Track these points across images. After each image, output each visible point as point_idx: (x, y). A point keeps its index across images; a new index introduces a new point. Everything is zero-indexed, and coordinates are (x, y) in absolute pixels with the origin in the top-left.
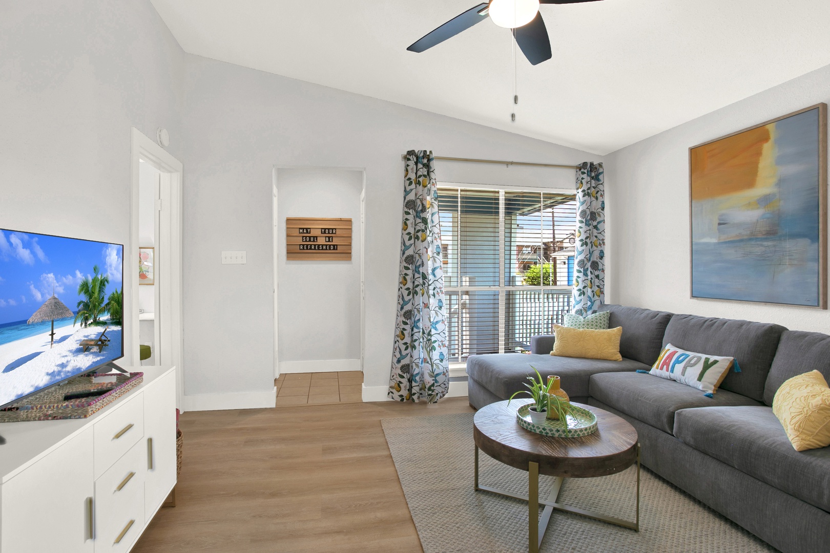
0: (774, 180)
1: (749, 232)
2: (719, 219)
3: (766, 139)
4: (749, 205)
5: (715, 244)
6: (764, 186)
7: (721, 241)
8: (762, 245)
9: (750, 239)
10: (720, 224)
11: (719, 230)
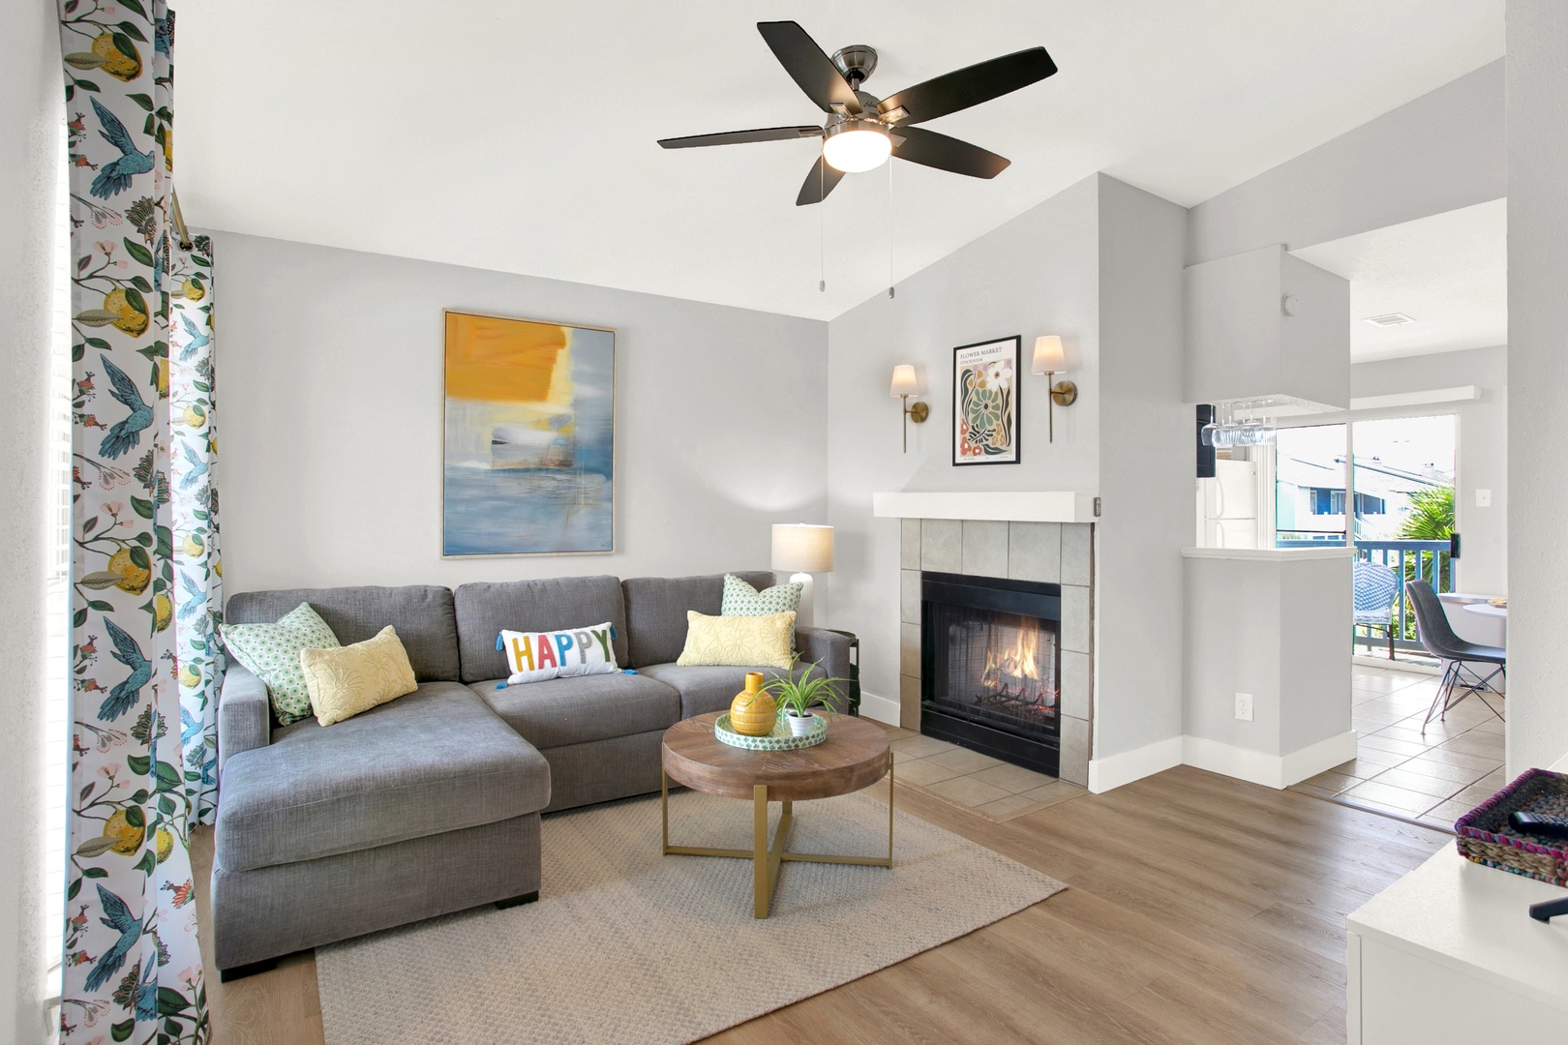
0: (569, 399)
1: (537, 460)
2: (495, 435)
3: (562, 344)
4: (538, 424)
5: (486, 472)
6: (558, 403)
7: (496, 468)
8: (554, 479)
9: (540, 470)
10: (494, 442)
11: (492, 450)
